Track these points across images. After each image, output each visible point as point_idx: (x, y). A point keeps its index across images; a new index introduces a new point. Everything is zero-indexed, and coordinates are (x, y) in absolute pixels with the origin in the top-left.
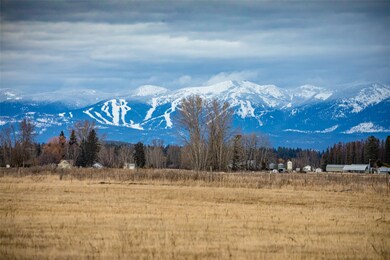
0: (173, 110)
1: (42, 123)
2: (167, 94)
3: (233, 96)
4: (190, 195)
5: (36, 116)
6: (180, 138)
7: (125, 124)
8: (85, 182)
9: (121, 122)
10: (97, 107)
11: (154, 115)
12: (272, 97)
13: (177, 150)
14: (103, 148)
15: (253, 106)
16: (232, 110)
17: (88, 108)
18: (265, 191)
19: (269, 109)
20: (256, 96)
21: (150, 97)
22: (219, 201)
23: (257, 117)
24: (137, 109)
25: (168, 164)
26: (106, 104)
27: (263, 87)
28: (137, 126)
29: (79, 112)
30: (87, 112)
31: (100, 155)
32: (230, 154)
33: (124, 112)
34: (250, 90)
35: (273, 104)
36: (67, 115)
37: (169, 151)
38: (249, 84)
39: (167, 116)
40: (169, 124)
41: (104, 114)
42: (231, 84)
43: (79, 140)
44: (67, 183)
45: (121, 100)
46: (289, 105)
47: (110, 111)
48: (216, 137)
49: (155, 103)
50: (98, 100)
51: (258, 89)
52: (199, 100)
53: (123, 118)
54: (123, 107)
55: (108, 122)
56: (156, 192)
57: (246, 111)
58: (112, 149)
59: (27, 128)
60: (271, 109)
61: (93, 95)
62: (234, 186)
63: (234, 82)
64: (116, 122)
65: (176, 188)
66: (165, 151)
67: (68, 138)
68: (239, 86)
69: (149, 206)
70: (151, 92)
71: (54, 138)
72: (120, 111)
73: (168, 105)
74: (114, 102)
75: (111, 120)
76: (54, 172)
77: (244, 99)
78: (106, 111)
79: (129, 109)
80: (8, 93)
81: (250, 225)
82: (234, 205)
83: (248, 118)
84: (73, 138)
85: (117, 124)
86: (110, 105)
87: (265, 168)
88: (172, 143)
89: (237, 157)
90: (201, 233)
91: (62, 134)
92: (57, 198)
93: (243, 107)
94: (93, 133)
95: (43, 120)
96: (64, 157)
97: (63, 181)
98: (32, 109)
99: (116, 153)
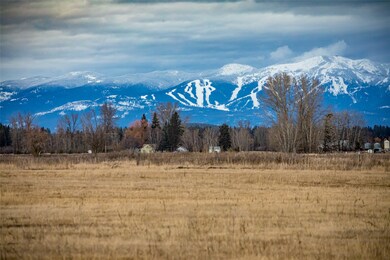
0: (260, 89)
1: (124, 106)
2: (253, 72)
3: (323, 72)
4: (271, 178)
5: (118, 100)
6: (268, 118)
7: (210, 105)
8: (163, 168)
9: (205, 103)
10: (180, 88)
11: (239, 95)
12: (366, 72)
13: (264, 131)
14: (187, 131)
15: (345, 83)
16: (323, 87)
17: (170, 89)
18: (353, 173)
19: (363, 85)
20: (349, 71)
21: (235, 77)
22: (303, 184)
23: (351, 94)
24: (222, 89)
25: (255, 147)
26: (190, 84)
27: (356, 62)
28: (222, 107)
29: (161, 94)
30: (170, 94)
31: (183, 138)
32: (321, 134)
33: (208, 93)
34: (342, 65)
35: (367, 80)
36: (149, 98)
37: (256, 132)
38: (341, 59)
39: (253, 95)
40: (256, 104)
41: (187, 96)
42: (321, 59)
43: (162, 123)
44: (143, 168)
45: (205, 81)
46: (386, 80)
47: (194, 92)
48: (305, 116)
49: (240, 82)
50: (181, 81)
51: (351, 63)
52: (287, 78)
53: (207, 99)
54: (207, 87)
55: (192, 104)
56: (236, 176)
57: (338, 88)
58: (196, 132)
59: (108, 112)
60: (366, 84)
61: (176, 76)
62: (319, 169)
63: (325, 57)
64: (200, 103)
65: (257, 171)
66: (252, 132)
67: (150, 122)
68: (330, 61)
69: (228, 191)
70: (236, 71)
71: (136, 122)
72: (205, 92)
73: (255, 84)
74: (197, 82)
75: (195, 101)
76: (132, 157)
77: (336, 75)
78: (190, 92)
79: (214, 89)
80: (89, 76)
81: (329, 209)
82: (319, 189)
83: (341, 96)
84: (155, 121)
85: (202, 106)
86: (193, 85)
87: (359, 147)
88: (260, 124)
89: (329, 137)
90: (276, 219)
91: (144, 117)
92: (132, 185)
93: (334, 84)
94: (176, 115)
95: (125, 103)
96: (146, 141)
97: (140, 167)
98: (113, 92)
99: (201, 136)
